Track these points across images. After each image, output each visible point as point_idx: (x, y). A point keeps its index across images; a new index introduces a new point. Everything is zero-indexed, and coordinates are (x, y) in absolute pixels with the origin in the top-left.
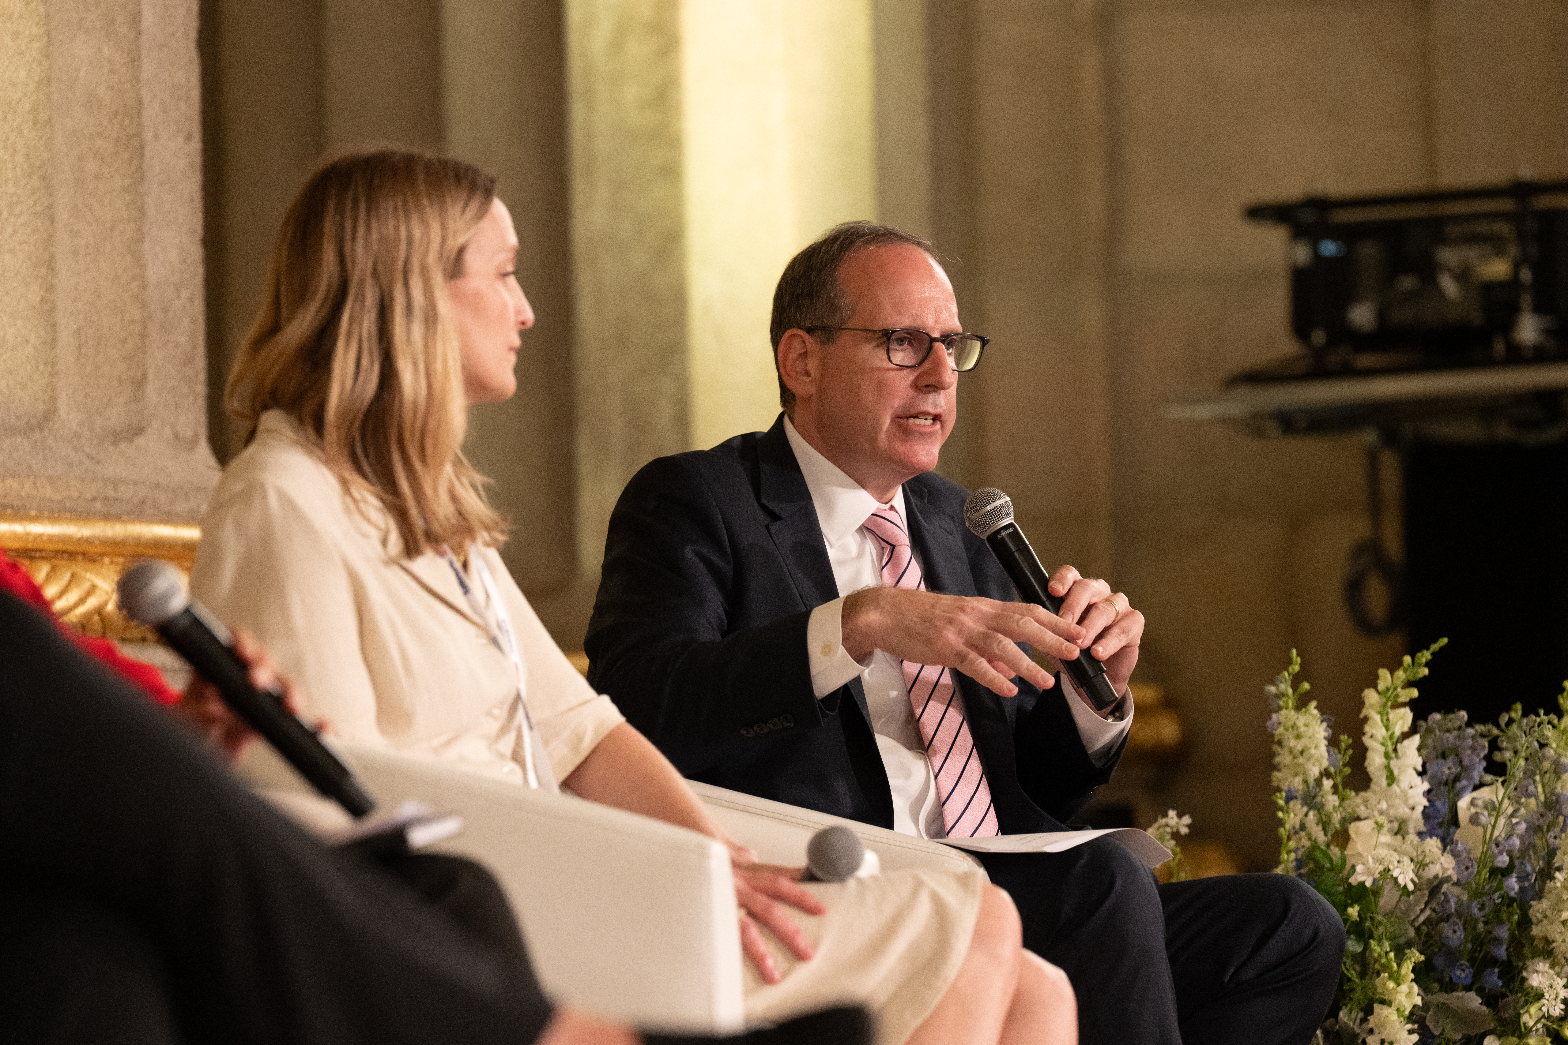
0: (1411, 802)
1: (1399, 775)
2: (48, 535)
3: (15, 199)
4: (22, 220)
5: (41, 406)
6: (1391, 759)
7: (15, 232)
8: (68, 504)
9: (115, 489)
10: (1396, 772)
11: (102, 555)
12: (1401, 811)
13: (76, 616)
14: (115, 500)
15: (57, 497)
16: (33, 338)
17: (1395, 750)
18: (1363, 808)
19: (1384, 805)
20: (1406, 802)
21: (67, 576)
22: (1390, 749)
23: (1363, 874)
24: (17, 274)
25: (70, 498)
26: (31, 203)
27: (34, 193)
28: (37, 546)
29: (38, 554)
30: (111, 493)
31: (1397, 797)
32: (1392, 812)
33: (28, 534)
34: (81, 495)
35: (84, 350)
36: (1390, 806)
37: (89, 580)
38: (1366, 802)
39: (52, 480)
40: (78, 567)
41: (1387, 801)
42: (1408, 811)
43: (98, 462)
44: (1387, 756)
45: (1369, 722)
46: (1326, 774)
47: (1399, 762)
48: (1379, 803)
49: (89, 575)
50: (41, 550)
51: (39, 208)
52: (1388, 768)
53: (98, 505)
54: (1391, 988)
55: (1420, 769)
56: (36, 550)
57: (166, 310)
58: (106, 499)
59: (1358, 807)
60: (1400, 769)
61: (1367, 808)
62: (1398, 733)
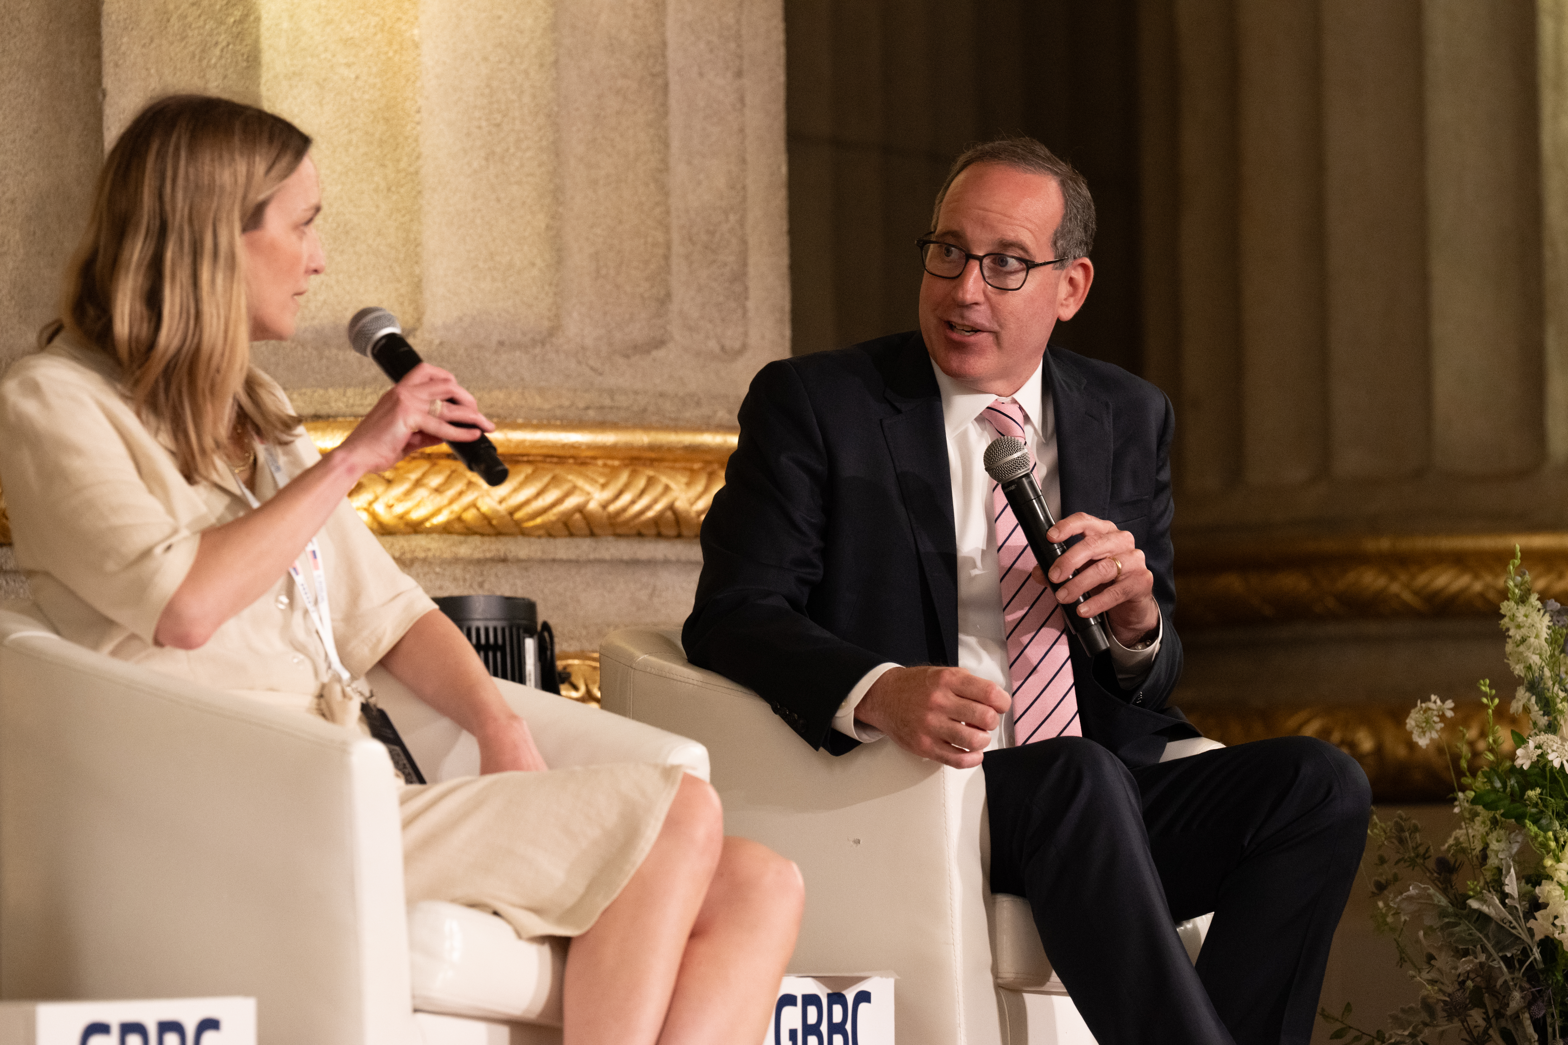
2: (530, 441)
3: (522, 135)
4: (529, 154)
5: (546, 324)
7: (522, 165)
8: (559, 412)
9: (612, 399)
11: (595, 458)
13: (554, 515)
14: (611, 408)
15: (547, 406)
16: (539, 262)
21: (546, 479)
23: (1523, 757)
24: (524, 203)
25: (561, 407)
26: (537, 138)
27: (540, 129)
28: (518, 451)
29: (525, 459)
30: (607, 402)
33: (509, 441)
34: (573, 404)
35: (603, 272)
37: (570, 481)
39: (541, 391)
40: (559, 471)
43: (601, 374)
49: (570, 477)
50: (527, 455)
51: (544, 143)
53: (591, 413)
54: (1549, 866)
56: (523, 455)
57: (712, 233)
58: (602, 408)
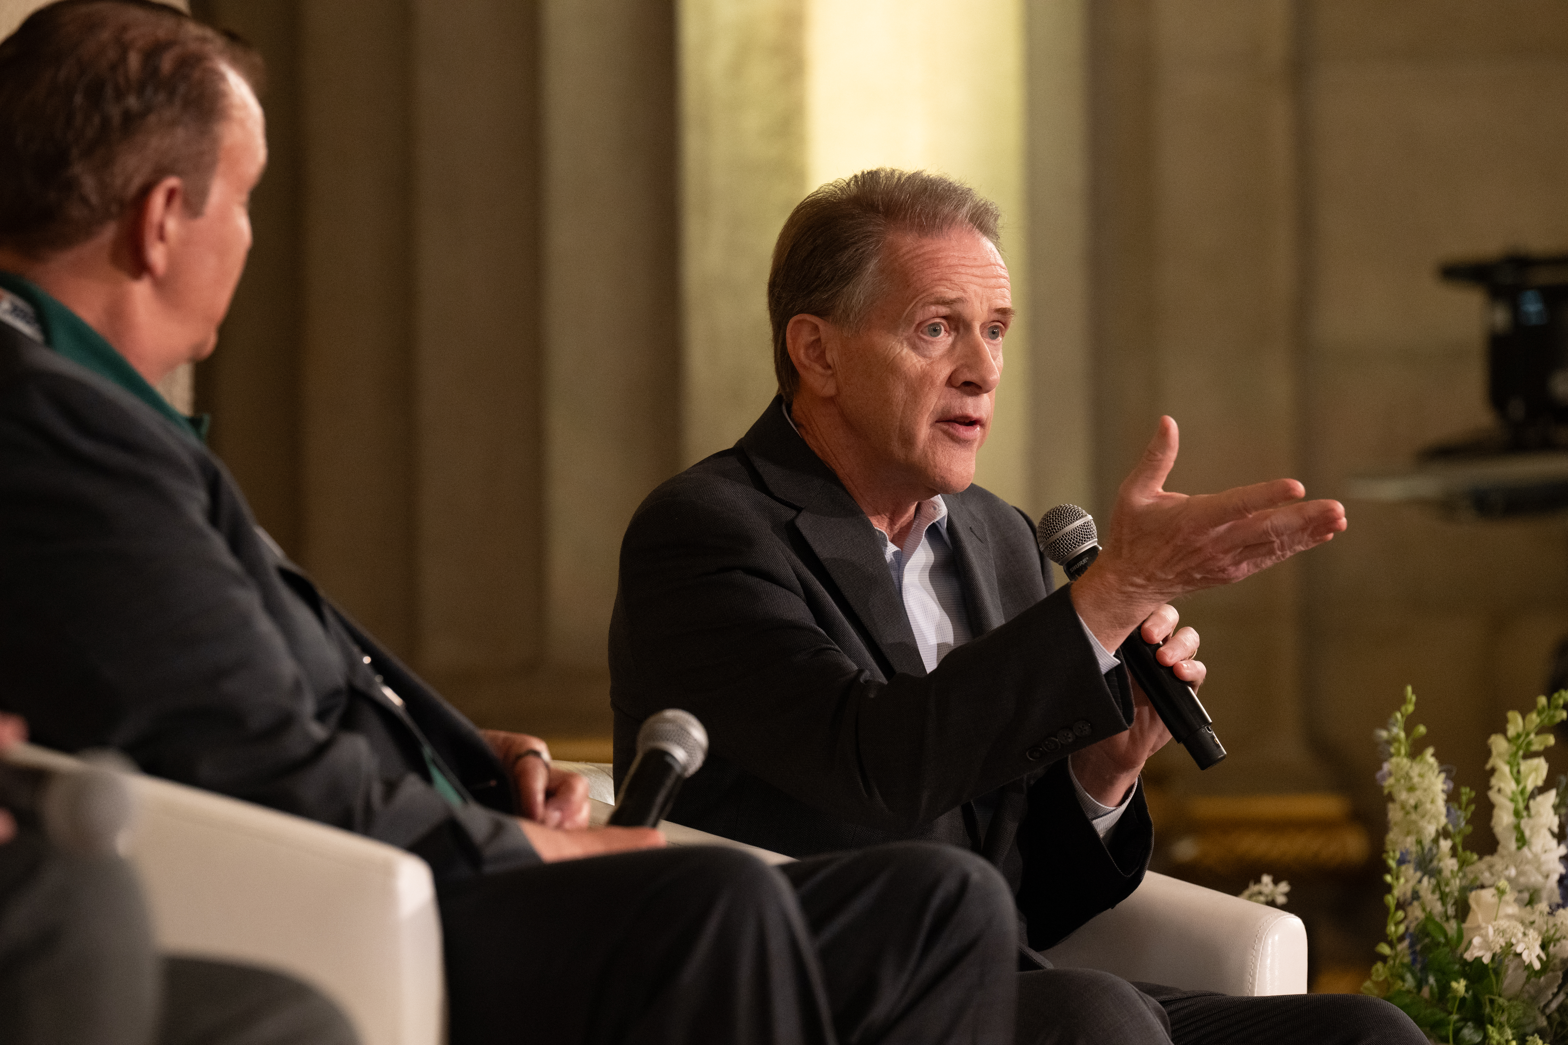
0: (1544, 868)
1: (1531, 836)
6: (1522, 817)
10: (1527, 833)
12: (1533, 879)
17: (1527, 808)
18: (1487, 874)
19: (1513, 872)
20: (1538, 869)
22: (1521, 806)
23: (1480, 948)
31: (1528, 862)
32: (1522, 880)
36: (1520, 873)
38: (1491, 867)
41: (1516, 867)
42: (1540, 878)
44: (1517, 814)
45: (1497, 774)
46: (1444, 833)
47: (1531, 822)
48: (1507, 868)
52: (1518, 828)
55: (1556, 829)
59: (1482, 873)
60: (1532, 829)
61: (1492, 874)
62: (1530, 787)
